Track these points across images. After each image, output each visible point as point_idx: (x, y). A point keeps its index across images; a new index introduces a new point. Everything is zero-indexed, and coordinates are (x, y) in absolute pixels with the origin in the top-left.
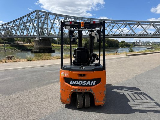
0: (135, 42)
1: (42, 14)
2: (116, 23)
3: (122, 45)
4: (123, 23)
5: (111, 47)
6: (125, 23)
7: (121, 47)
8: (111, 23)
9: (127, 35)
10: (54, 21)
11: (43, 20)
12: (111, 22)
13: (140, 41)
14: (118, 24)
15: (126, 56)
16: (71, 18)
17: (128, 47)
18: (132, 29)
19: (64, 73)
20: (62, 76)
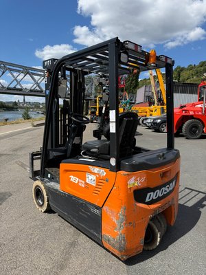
0: (17, 101)
6: (2, 65)
9: (8, 89)
13: (24, 100)
15: (31, 127)
17: (5, 110)
18: (16, 79)
19: (136, 180)
20: (130, 188)
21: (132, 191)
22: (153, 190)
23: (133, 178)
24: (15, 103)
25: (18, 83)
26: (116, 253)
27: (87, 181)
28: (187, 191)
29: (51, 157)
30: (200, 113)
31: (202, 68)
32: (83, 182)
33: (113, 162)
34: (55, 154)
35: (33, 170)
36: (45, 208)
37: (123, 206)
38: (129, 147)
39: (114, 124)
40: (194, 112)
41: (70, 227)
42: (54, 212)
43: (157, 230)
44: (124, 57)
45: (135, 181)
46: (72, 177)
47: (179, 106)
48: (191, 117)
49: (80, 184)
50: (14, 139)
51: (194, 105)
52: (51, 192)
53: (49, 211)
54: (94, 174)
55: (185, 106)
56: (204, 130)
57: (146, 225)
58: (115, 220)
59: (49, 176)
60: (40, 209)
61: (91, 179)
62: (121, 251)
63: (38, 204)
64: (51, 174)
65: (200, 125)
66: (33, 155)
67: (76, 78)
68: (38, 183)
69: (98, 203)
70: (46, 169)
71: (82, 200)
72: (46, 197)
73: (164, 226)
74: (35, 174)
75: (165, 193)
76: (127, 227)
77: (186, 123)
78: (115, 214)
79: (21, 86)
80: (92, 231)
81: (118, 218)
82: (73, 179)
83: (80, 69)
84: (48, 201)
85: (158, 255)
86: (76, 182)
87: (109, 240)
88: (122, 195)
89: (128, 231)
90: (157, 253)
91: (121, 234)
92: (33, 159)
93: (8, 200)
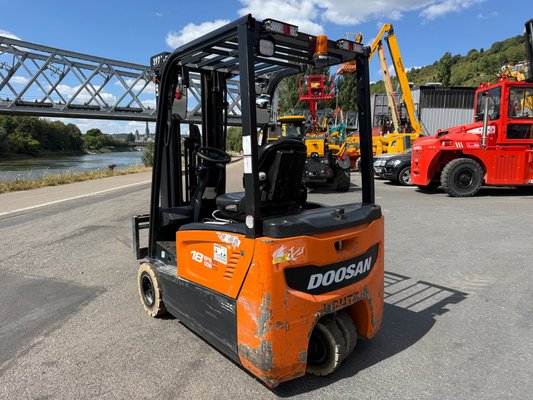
0: (134, 133)
2: (73, 64)
3: (94, 143)
4: (101, 67)
5: (53, 150)
6: (105, 66)
7: (89, 149)
8: (53, 59)
9: (117, 110)
12: (53, 57)
13: (147, 130)
14: (78, 68)
17: (113, 150)
18: (130, 92)
19: (287, 251)
20: (277, 265)
21: (281, 269)
22: (323, 270)
23: (282, 248)
24: (131, 137)
25: (135, 98)
26: (259, 374)
27: (215, 259)
28: (421, 287)
29: (166, 223)
30: (476, 145)
31: (498, 56)
32: (210, 260)
33: (250, 222)
34: (172, 217)
35: (138, 246)
36: (156, 309)
37: (265, 294)
38: (294, 202)
39: (250, 159)
40: (464, 142)
41: (196, 340)
42: (173, 318)
43: (333, 341)
44: (266, 47)
45: (286, 253)
46: (194, 252)
47: (436, 133)
48: (459, 153)
49: (206, 264)
50: (122, 200)
51: (465, 129)
52: (165, 280)
53: (164, 314)
54: (224, 244)
55: (447, 133)
56: (485, 178)
57: (309, 328)
58: (254, 318)
59: (163, 255)
60: (149, 313)
61: (220, 253)
62: (264, 370)
63: (147, 302)
64: (166, 252)
65: (477, 169)
66: (138, 220)
67: (210, 85)
68: (146, 267)
69: (231, 293)
70: (159, 243)
71: (209, 290)
72: (157, 290)
73: (351, 336)
74: (142, 253)
75: (348, 277)
76: (272, 331)
77: (448, 166)
78: (254, 307)
79: (140, 104)
80: (224, 341)
81: (258, 314)
82: (197, 256)
83: (212, 68)
84: (161, 297)
85: (336, 384)
86: (200, 261)
87: (247, 354)
88: (265, 276)
89: (275, 336)
90: (336, 380)
91: (264, 342)
92: (137, 228)
93: (100, 298)
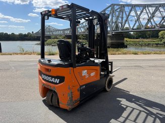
1: (118, 7)
10: (130, 13)
11: (117, 13)
16: (152, 7)
